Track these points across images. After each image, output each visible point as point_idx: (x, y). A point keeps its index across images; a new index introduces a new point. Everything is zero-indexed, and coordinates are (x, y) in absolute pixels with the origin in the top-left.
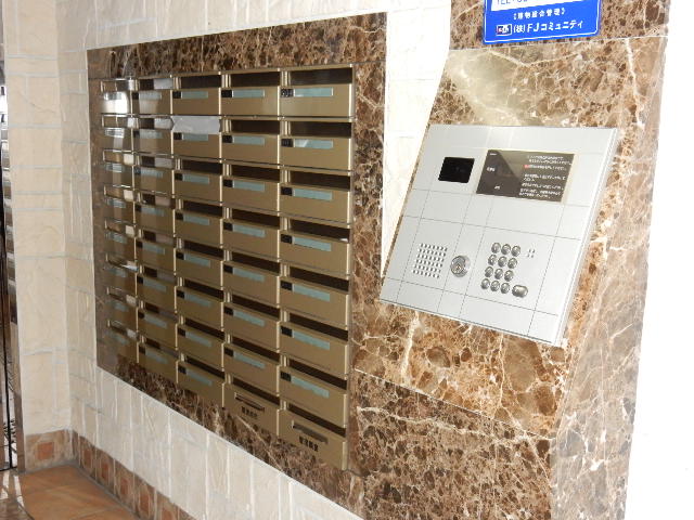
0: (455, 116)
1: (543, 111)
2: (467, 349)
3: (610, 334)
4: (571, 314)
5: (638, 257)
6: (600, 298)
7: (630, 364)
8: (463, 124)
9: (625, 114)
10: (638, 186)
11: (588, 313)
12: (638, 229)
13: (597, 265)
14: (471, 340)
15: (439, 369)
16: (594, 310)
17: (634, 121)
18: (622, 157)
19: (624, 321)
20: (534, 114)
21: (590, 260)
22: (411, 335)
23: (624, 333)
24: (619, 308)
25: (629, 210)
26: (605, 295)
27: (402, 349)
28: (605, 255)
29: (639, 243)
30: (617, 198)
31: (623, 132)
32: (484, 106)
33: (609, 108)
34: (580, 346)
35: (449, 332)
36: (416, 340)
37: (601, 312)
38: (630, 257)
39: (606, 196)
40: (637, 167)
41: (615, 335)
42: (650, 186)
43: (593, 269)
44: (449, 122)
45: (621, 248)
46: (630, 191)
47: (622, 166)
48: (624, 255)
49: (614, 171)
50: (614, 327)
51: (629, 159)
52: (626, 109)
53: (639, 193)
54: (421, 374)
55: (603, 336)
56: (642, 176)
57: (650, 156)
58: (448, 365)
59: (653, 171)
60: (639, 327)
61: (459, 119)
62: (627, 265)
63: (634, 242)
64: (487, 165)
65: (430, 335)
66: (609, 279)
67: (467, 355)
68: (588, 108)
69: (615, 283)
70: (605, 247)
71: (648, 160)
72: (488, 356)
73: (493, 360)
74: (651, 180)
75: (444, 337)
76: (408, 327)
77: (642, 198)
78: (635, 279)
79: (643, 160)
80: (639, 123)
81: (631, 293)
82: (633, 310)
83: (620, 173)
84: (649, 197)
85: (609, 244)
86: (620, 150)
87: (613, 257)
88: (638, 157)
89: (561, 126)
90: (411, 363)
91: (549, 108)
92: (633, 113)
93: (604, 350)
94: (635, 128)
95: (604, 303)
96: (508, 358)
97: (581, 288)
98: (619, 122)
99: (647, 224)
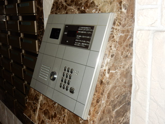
0: (58, 11)
1: (86, 6)
2: (55, 113)
3: (113, 110)
4: (92, 104)
5: (127, 73)
6: (106, 96)
7: (125, 121)
8: (60, 14)
9: (117, 5)
10: (124, 41)
11: (99, 104)
12: (125, 61)
13: (103, 81)
14: (57, 109)
15: (46, 119)
16: (103, 102)
17: (121, 9)
18: (115, 27)
19: (120, 103)
20: (83, 8)
21: (101, 78)
22: (39, 103)
23: (121, 108)
24: (117, 98)
25: (120, 53)
26: (109, 94)
27: (37, 108)
28: (107, 75)
29: (127, 67)
30: (112, 47)
31: (116, 14)
32: (67, 6)
33: (111, 3)
34: (95, 120)
35: (51, 104)
36: (41, 105)
37: (107, 102)
38: (122, 74)
39: (108, 46)
40: (123, 32)
41: (116, 110)
42: (131, 40)
43: (102, 82)
44: (56, 13)
45: (116, 71)
46: (120, 43)
47: (115, 31)
48: (119, 74)
49: (112, 34)
50: (114, 107)
51: (118, 28)
52: (118, 3)
53: (125, 44)
54: (41, 121)
55: (109, 112)
56: (126, 36)
57: (130, 26)
58: (49, 119)
59: (133, 33)
60: (129, 103)
61: (59, 12)
62: (120, 78)
63: (124, 67)
64: (65, 31)
65: (45, 104)
66: (111, 86)
67: (55, 116)
68: (103, 4)
69: (114, 87)
70: (107, 71)
71: (129, 28)
72: (62, 117)
73: (64, 120)
74: (132, 37)
75: (49, 106)
76: (39, 99)
77: (127, 46)
78: (125, 83)
79: (126, 28)
80: (123, 10)
81: (124, 89)
82: (125, 97)
83: (114, 35)
84: (131, 45)
85: (109, 70)
86: (114, 24)
87: (112, 76)
88: (123, 26)
89: (92, 13)
90: (39, 115)
91: (88, 5)
92: (121, 5)
93: (110, 118)
94: (121, 12)
95: (108, 97)
96: (68, 120)
97: (96, 91)
98: (115, 10)
99: (131, 58)
